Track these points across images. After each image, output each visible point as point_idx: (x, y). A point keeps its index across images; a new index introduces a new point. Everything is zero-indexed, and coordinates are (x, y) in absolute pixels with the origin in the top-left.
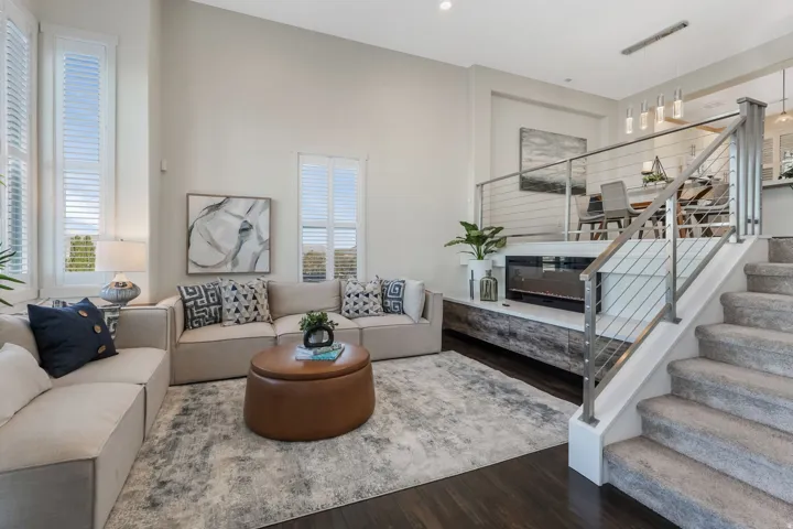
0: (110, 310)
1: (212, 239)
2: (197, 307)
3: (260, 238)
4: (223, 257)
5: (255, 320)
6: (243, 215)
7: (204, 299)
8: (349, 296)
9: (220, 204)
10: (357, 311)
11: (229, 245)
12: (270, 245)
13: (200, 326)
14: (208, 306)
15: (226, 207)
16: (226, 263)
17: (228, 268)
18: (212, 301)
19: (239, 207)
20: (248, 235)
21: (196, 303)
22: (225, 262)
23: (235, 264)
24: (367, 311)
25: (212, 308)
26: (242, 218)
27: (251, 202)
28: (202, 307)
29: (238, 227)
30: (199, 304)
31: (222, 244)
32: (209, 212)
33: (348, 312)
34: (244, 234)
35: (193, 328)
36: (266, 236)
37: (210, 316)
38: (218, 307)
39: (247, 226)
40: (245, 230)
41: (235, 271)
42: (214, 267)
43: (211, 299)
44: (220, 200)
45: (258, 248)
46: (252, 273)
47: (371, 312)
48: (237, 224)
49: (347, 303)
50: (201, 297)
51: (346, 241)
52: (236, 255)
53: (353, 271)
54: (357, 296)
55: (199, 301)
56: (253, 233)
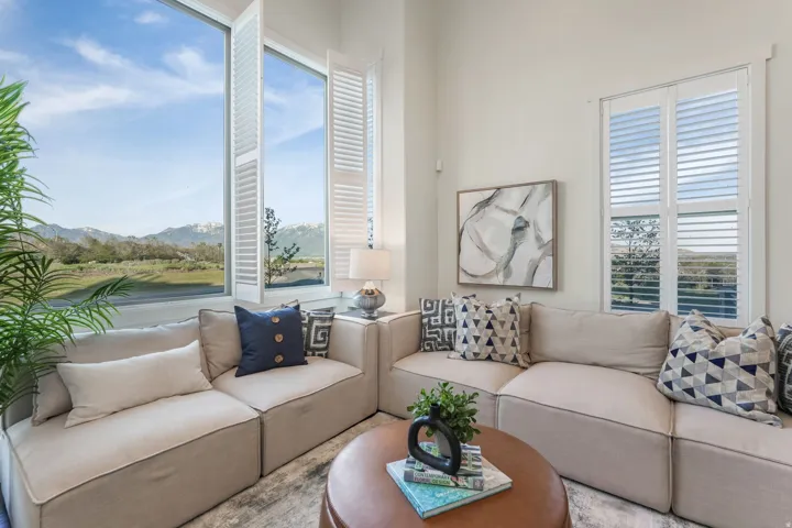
0: (320, 319)
1: (482, 243)
2: (430, 327)
3: (538, 238)
4: (492, 265)
5: (489, 358)
6: (516, 210)
7: (439, 317)
8: (675, 353)
9: (490, 199)
10: (690, 391)
11: (500, 250)
12: (555, 248)
13: (431, 350)
14: (441, 327)
15: (497, 201)
16: (497, 274)
17: (498, 280)
18: (447, 322)
19: (512, 199)
20: (523, 236)
21: (430, 321)
22: (496, 272)
23: (508, 274)
24: (717, 399)
25: (446, 330)
26: (515, 213)
27: (526, 190)
28: (436, 327)
29: (512, 227)
30: (433, 323)
31: (493, 249)
32: (478, 211)
33: (669, 384)
34: (518, 234)
35: (425, 351)
36: (547, 236)
37: (443, 339)
38: (453, 330)
39: (522, 224)
40: (519, 229)
41: (508, 283)
42: (484, 276)
43: (447, 318)
44: (488, 194)
45: (537, 254)
46: (529, 288)
47: (726, 403)
48: (510, 222)
49: (668, 368)
50: (436, 314)
51: (715, 238)
52: (509, 261)
53: (728, 305)
54: (692, 357)
55: (433, 318)
56: (530, 232)
